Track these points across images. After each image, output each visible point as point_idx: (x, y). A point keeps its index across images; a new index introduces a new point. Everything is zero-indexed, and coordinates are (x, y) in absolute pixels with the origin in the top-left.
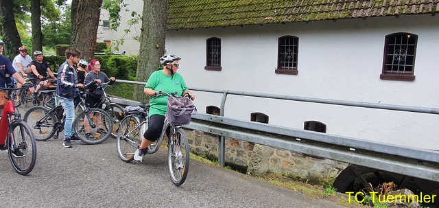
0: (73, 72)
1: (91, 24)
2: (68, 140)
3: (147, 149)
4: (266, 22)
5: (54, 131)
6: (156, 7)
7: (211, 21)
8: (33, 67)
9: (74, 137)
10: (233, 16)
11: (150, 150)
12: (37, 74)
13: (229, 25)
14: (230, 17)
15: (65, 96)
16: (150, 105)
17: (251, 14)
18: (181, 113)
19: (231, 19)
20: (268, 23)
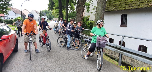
0: (71, 26)
1: (81, 11)
2: (68, 48)
3: (90, 55)
4: (149, 7)
5: (65, 44)
6: (101, 4)
7: (123, 8)
8: (63, 24)
9: (70, 47)
10: (133, 5)
11: (91, 55)
12: (64, 26)
13: (131, 9)
14: (132, 5)
15: (68, 34)
16: (92, 39)
17: (142, 4)
18: (101, 43)
19: (132, 6)
20: (150, 7)
